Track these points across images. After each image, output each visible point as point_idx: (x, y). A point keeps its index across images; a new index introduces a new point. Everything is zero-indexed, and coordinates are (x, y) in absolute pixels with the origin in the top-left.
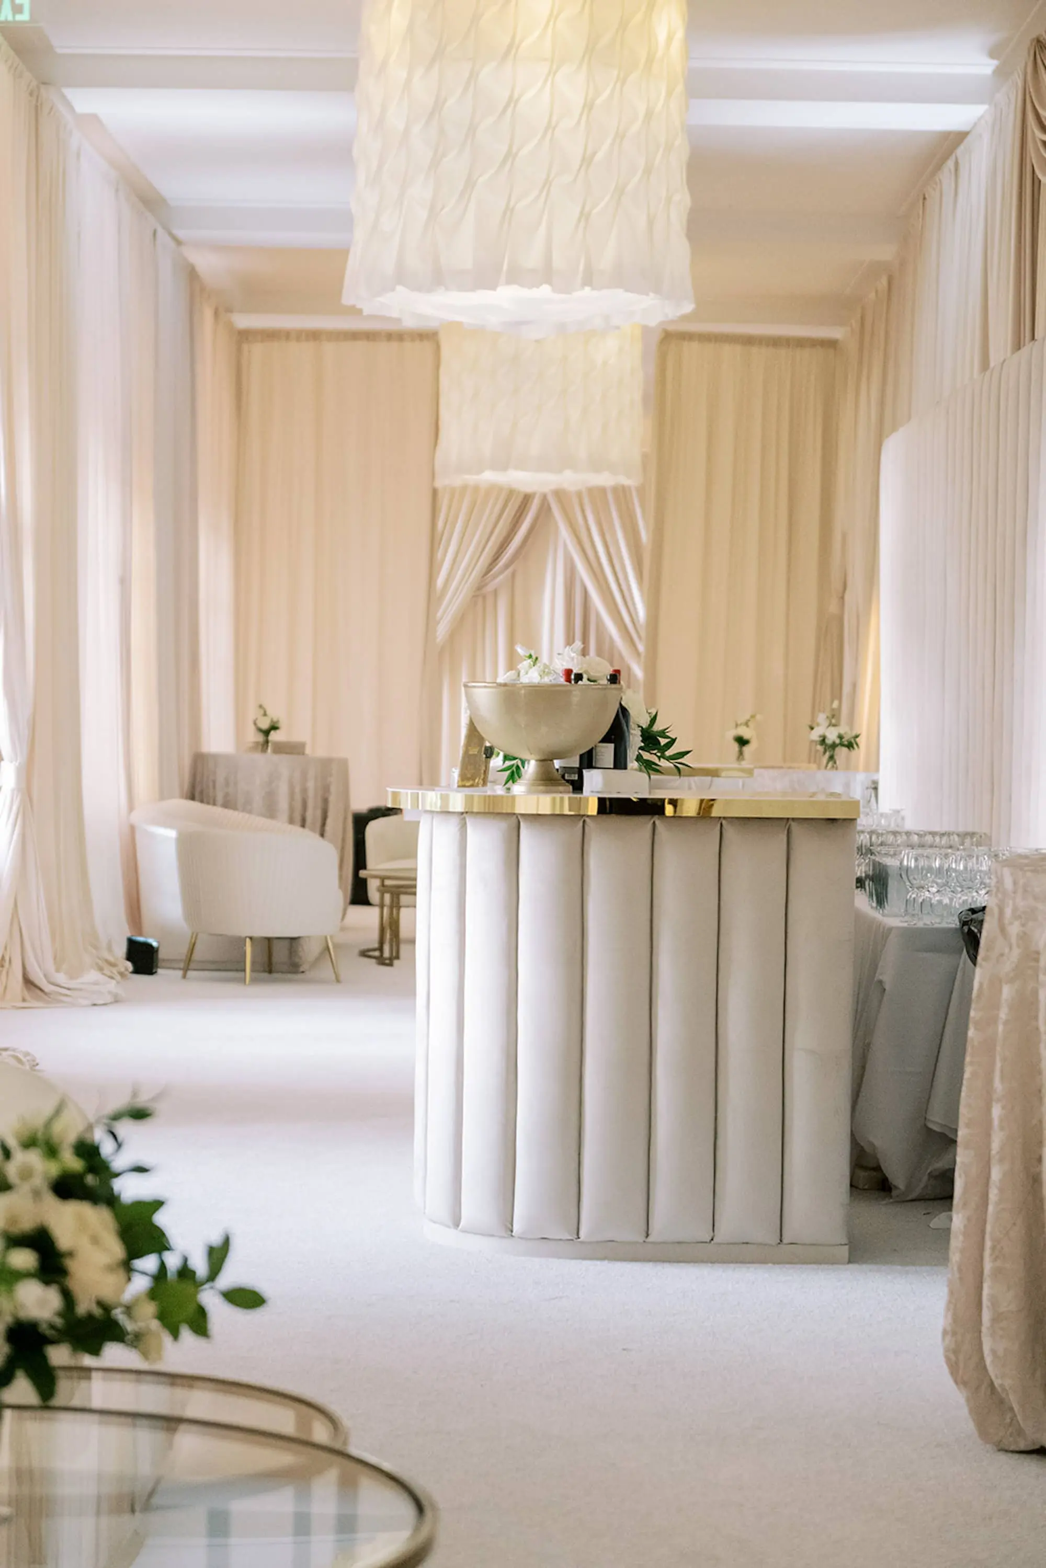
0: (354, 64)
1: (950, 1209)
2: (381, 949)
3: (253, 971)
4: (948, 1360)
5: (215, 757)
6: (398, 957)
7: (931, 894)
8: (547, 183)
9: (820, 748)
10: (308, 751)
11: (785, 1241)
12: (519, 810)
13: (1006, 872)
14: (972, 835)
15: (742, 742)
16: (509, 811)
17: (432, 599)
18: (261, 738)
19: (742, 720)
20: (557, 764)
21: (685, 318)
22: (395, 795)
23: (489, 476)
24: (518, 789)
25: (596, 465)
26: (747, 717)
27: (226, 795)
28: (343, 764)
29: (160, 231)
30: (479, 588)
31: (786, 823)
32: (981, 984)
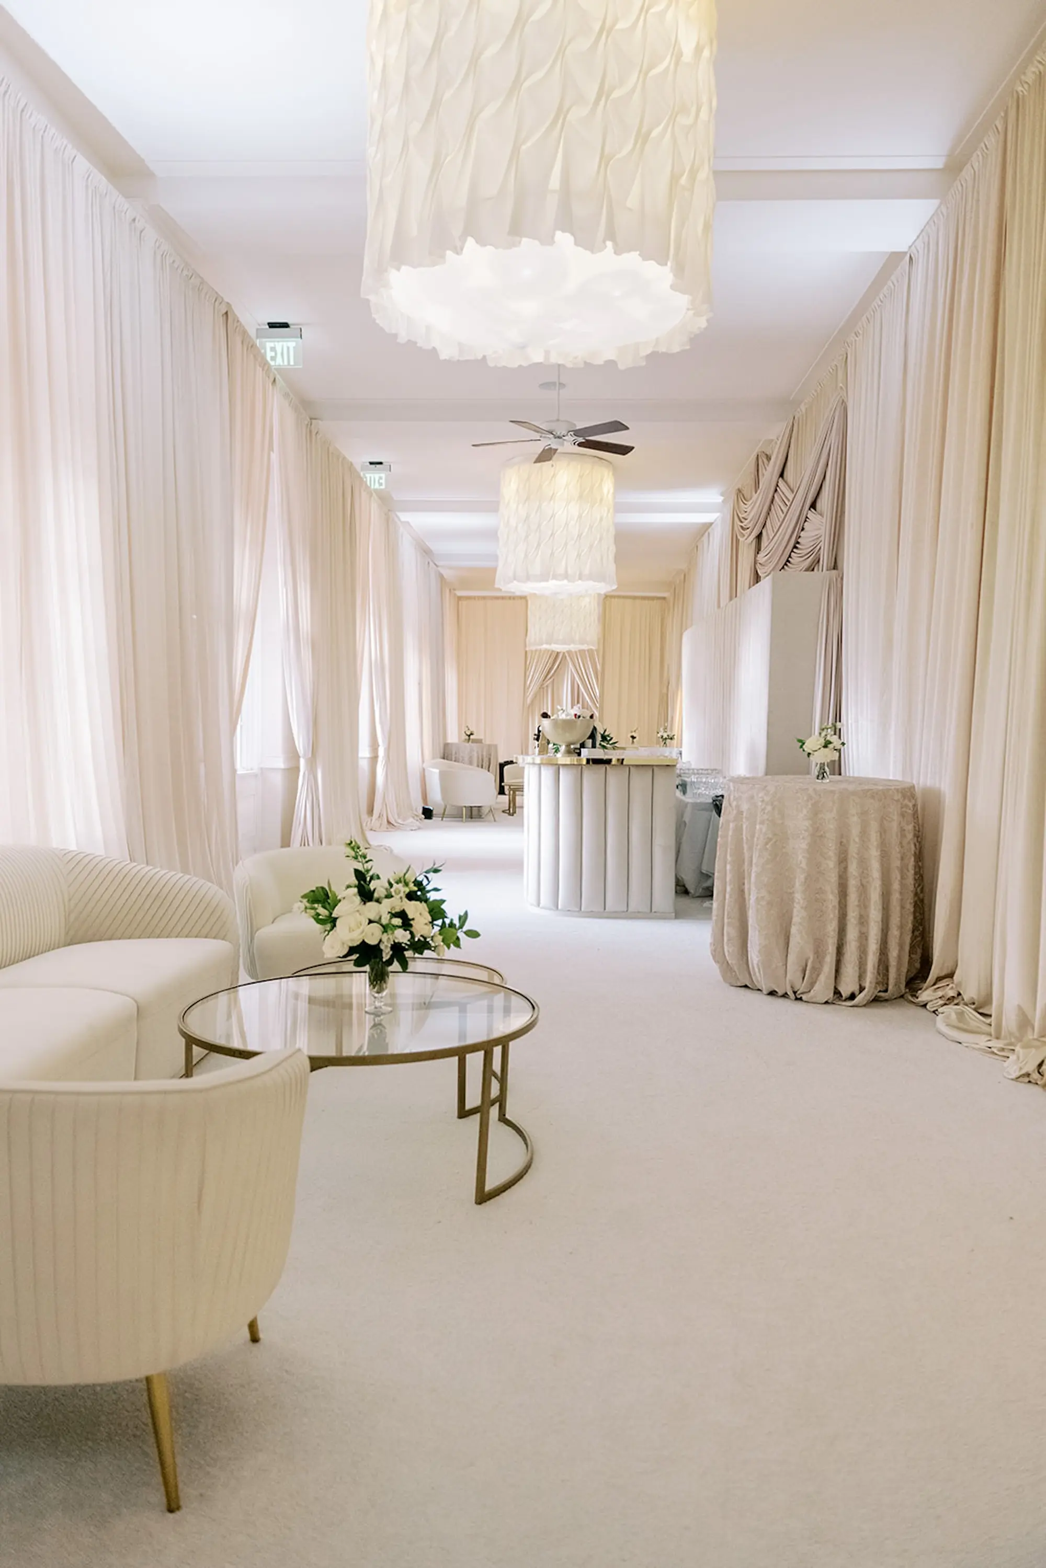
0: (498, 503)
1: (712, 900)
2: (509, 810)
3: (466, 817)
4: (712, 954)
5: (452, 744)
6: (515, 813)
7: (702, 790)
8: (566, 544)
9: (661, 740)
10: (483, 741)
11: (653, 911)
12: (559, 762)
13: (731, 784)
14: (716, 770)
15: (633, 737)
16: (555, 763)
17: (525, 689)
18: (467, 737)
19: (633, 730)
20: (572, 747)
21: (613, 591)
22: (517, 758)
23: (545, 646)
24: (559, 755)
25: (582, 642)
26: (635, 729)
27: (456, 757)
28: (496, 746)
29: (431, 563)
30: (541, 685)
31: (651, 766)
32: (722, 824)
